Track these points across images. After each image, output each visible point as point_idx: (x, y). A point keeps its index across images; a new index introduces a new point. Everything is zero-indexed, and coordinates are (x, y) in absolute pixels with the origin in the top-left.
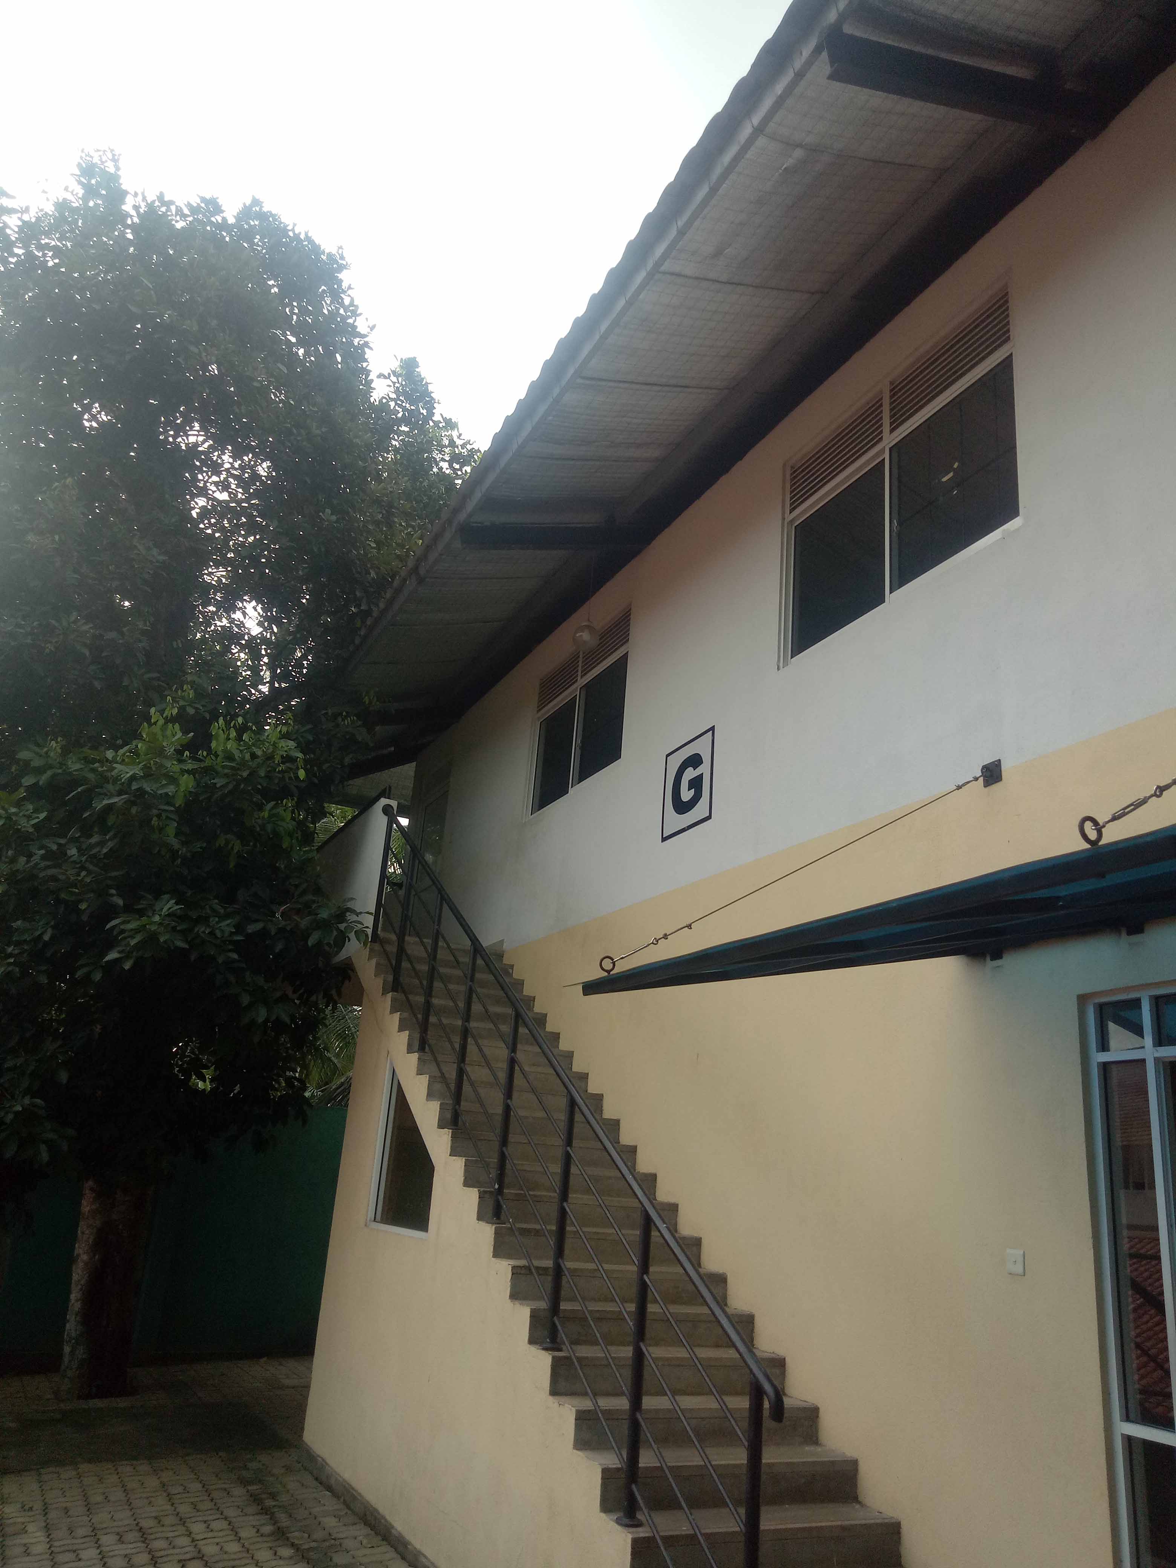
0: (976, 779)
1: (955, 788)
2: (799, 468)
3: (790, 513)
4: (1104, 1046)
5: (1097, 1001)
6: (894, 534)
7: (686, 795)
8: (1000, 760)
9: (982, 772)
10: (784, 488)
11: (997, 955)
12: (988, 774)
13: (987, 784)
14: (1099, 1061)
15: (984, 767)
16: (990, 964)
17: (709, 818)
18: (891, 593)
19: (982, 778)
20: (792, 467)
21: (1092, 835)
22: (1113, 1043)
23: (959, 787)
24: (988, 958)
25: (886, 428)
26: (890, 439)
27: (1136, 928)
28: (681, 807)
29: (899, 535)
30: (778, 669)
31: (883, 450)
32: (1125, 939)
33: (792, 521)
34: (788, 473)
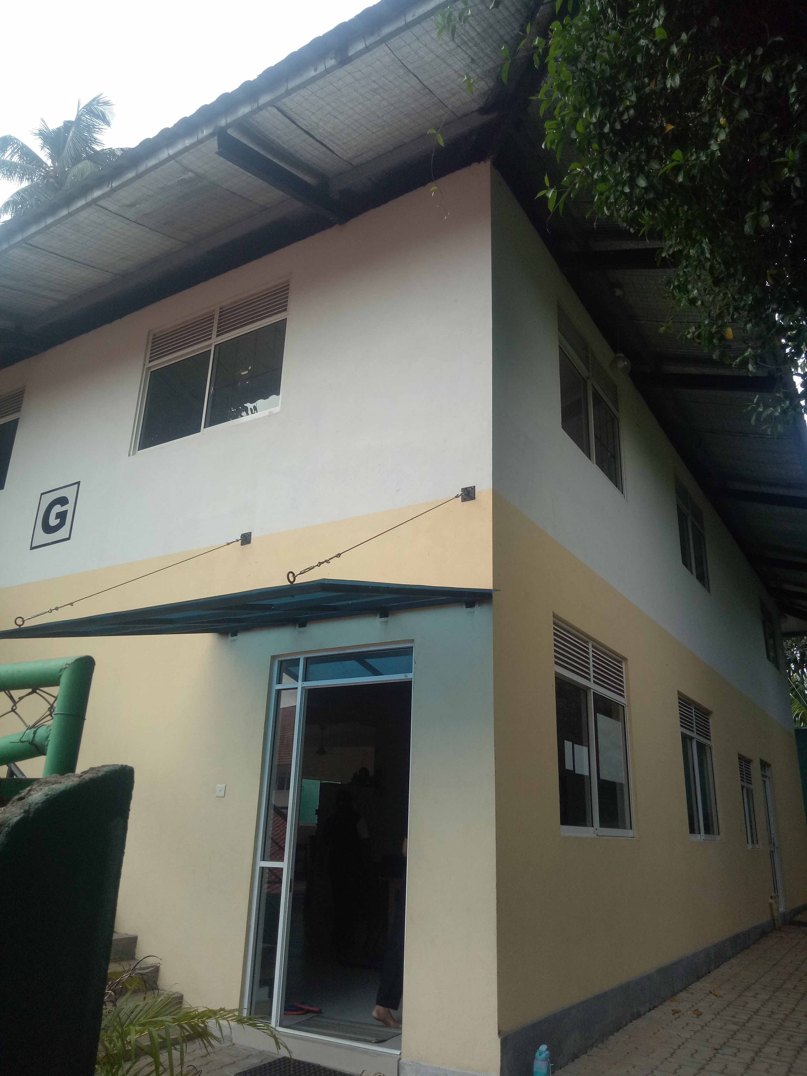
0: (238, 541)
1: (226, 544)
2: (159, 337)
3: (149, 362)
4: (280, 681)
5: (280, 659)
6: (211, 395)
7: (53, 522)
8: (251, 532)
9: (241, 538)
10: (147, 345)
11: (235, 634)
12: (244, 539)
13: (242, 544)
14: (276, 689)
15: (242, 535)
16: (230, 638)
17: (69, 539)
18: (204, 428)
19: (240, 541)
20: (154, 335)
21: (292, 579)
22: (284, 681)
23: (228, 544)
24: (230, 636)
25: (214, 333)
26: (216, 340)
27: (303, 624)
28: (48, 529)
29: (214, 395)
30: (129, 455)
31: (210, 345)
32: (297, 629)
33: (149, 368)
34: (151, 338)
